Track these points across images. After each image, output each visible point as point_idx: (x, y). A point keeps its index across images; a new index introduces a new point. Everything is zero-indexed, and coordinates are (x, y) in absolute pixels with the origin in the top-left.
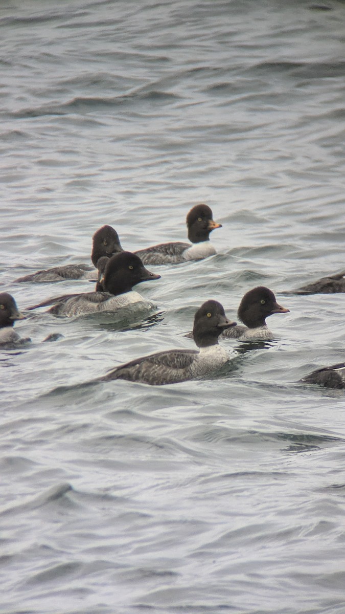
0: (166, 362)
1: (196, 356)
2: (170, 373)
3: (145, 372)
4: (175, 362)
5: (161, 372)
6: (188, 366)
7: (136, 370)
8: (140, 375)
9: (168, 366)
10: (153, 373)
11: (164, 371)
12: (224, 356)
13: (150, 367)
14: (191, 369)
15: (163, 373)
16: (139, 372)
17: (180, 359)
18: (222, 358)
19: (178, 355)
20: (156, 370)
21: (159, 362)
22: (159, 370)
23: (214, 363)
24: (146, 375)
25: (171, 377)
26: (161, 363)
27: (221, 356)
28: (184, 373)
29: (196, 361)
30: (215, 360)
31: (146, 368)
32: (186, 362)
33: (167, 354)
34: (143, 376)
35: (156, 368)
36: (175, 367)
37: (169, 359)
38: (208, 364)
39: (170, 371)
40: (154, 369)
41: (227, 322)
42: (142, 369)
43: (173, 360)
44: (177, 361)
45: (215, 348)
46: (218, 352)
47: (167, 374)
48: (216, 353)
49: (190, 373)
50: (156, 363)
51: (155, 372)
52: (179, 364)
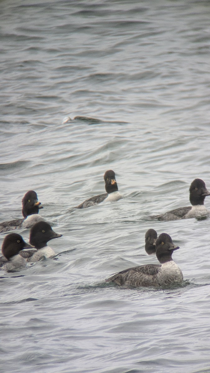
0: (143, 270)
1: (160, 268)
2: (145, 277)
3: (130, 276)
4: (148, 271)
5: (139, 276)
6: (155, 274)
7: (126, 275)
8: (128, 278)
9: (144, 273)
10: (135, 277)
11: (141, 276)
12: (177, 269)
13: (133, 273)
14: (157, 277)
15: (140, 277)
16: (127, 276)
17: (151, 269)
18: (176, 270)
19: (150, 267)
20: (137, 275)
21: (139, 271)
22: (139, 275)
23: (171, 273)
24: (131, 278)
25: (144, 280)
26: (140, 271)
27: (175, 268)
28: (153, 279)
29: (160, 272)
30: (172, 271)
31: (131, 273)
32: (154, 271)
33: (144, 266)
34: (129, 279)
35: (137, 273)
36: (148, 274)
37: (145, 269)
38: (167, 274)
39: (144, 276)
40: (135, 274)
41: (173, 247)
42: (129, 274)
43: (147, 269)
44: (149, 270)
45: (171, 263)
46: (173, 266)
47: (142, 278)
48: (172, 267)
49: (157, 279)
50: (137, 271)
51: (136, 276)
52: (150, 272)
